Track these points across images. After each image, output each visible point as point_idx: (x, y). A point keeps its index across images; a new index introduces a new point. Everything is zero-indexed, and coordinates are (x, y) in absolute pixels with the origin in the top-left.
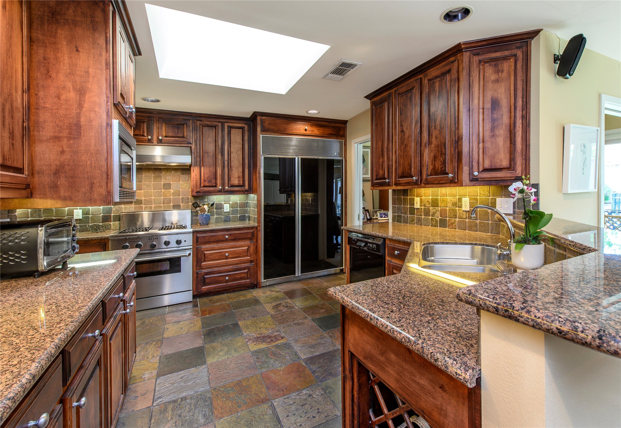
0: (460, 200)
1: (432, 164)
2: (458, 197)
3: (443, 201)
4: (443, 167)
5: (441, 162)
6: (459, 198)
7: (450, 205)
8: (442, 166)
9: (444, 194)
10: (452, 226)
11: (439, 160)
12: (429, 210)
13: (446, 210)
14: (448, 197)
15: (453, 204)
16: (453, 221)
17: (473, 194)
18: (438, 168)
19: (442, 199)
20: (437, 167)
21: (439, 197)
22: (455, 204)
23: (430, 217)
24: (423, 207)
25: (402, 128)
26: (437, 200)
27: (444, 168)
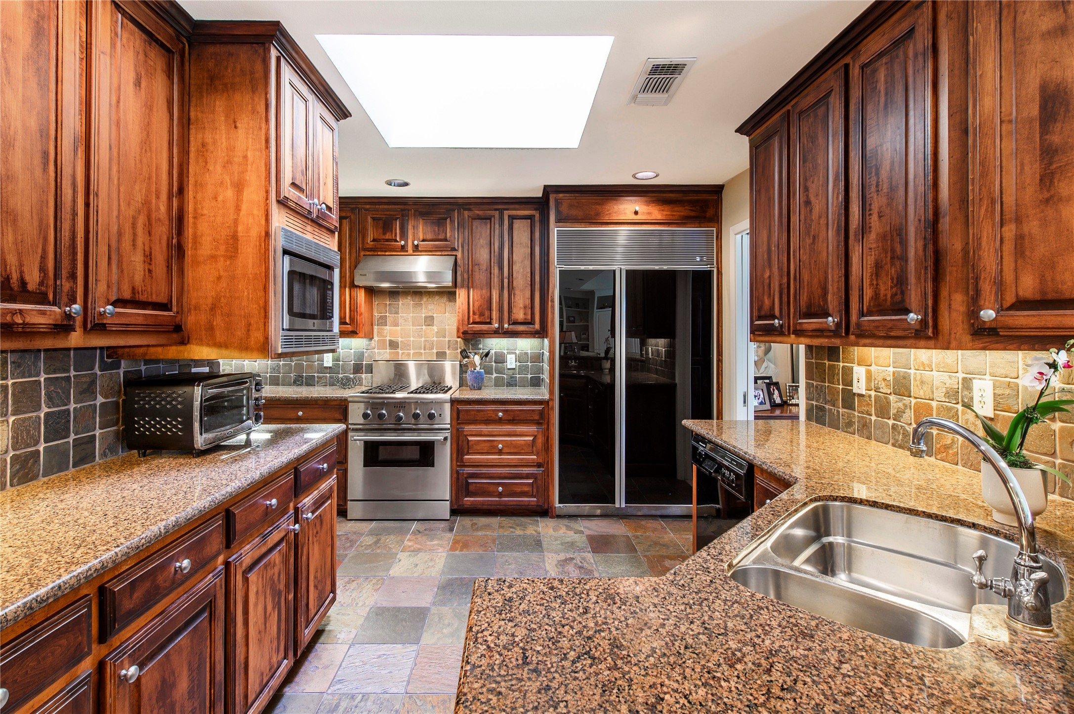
0: (967, 384)
1: (871, 284)
2: (961, 375)
3: (922, 382)
4: (896, 294)
5: (892, 279)
6: (964, 379)
7: (939, 395)
8: (894, 290)
9: (923, 364)
10: (944, 453)
11: (887, 275)
12: (889, 403)
13: (931, 408)
14: (934, 373)
15: (947, 393)
16: (949, 442)
17: (1003, 371)
18: (886, 295)
19: (918, 378)
20: (882, 292)
21: (912, 371)
22: (952, 394)
23: (891, 422)
24: (873, 393)
25: (807, 196)
26: (906, 377)
27: (899, 297)
